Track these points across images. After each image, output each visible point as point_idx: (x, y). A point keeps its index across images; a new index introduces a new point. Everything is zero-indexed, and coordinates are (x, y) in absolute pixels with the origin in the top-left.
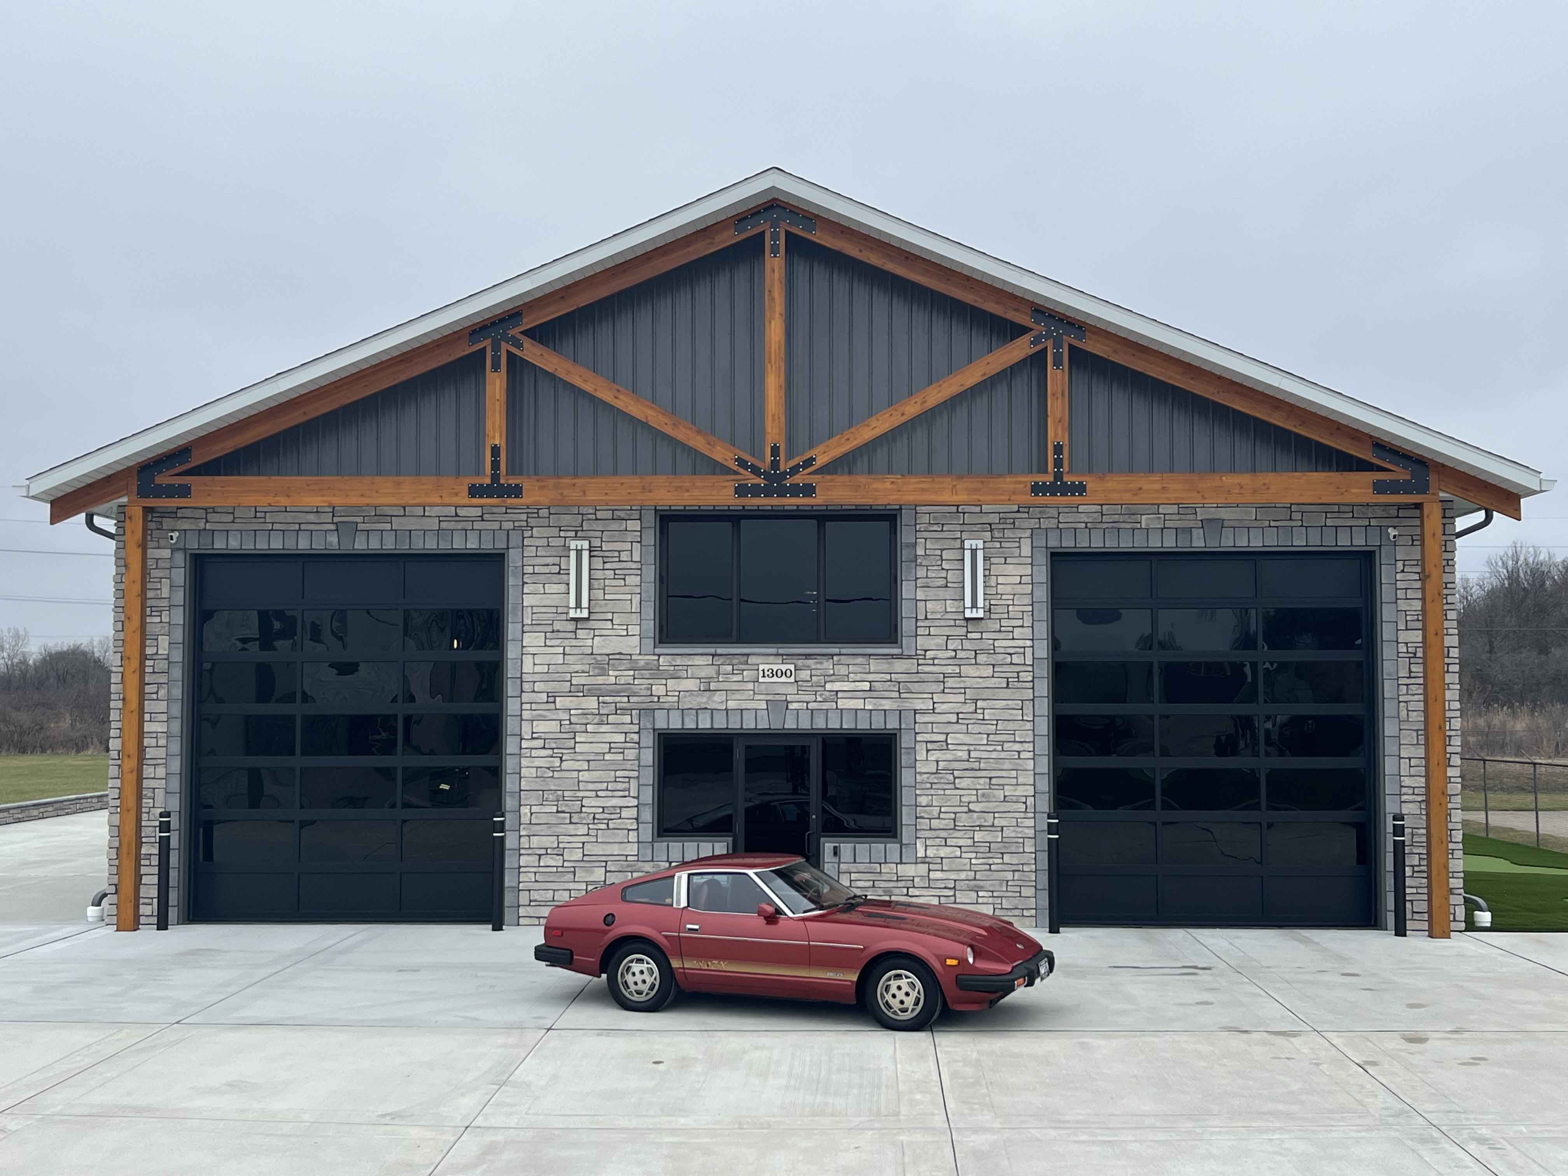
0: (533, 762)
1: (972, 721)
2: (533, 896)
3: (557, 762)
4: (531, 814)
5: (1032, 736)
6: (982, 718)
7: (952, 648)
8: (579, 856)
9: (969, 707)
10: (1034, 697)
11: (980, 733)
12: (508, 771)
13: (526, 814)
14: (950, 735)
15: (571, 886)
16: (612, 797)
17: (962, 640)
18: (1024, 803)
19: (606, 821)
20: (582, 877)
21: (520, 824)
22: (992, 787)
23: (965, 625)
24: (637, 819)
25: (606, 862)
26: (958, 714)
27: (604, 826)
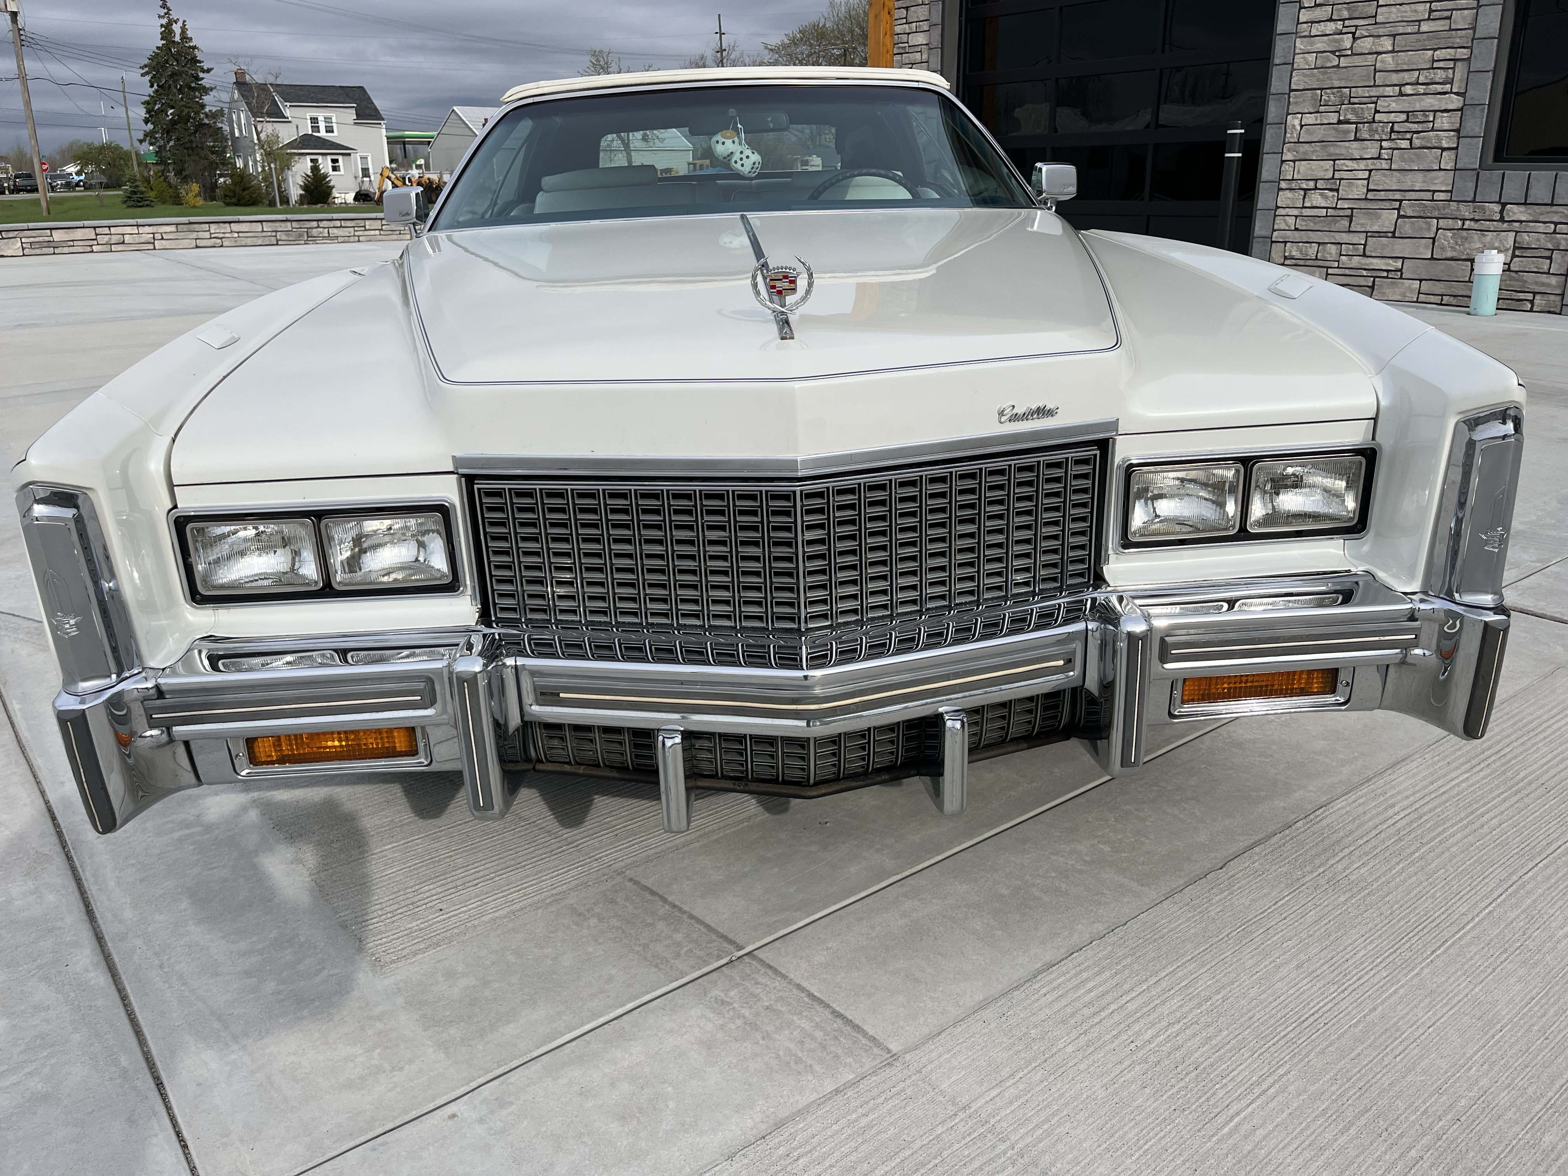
0: (1312, 44)
2: (1290, 252)
3: (1347, 42)
4: (1302, 126)
8: (1358, 190)
12: (1277, 61)
13: (1294, 126)
15: (1345, 238)
16: (1424, 94)
19: (1408, 136)
20: (1362, 225)
21: (1284, 144)
24: (1458, 131)
25: (1401, 201)
27: (1405, 144)
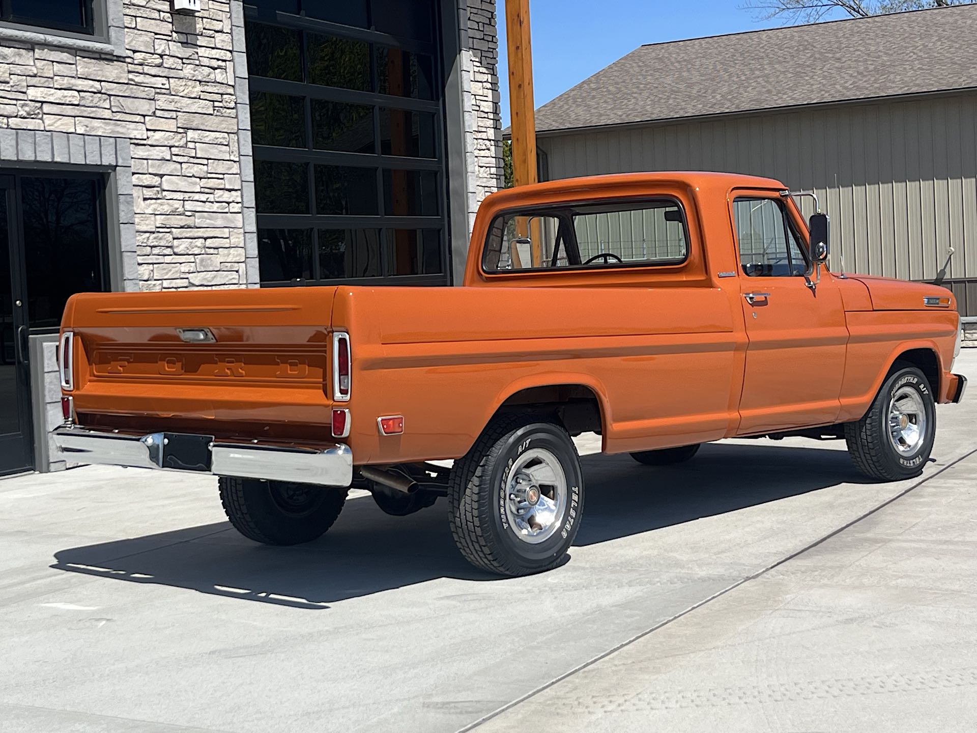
1: (185, 159)
5: (239, 182)
6: (194, 155)
7: (159, 52)
9: (181, 139)
10: (239, 129)
11: (193, 176)
14: (165, 178)
17: (168, 41)
18: (237, 271)
22: (209, 251)
23: (170, 20)
26: (170, 147)
